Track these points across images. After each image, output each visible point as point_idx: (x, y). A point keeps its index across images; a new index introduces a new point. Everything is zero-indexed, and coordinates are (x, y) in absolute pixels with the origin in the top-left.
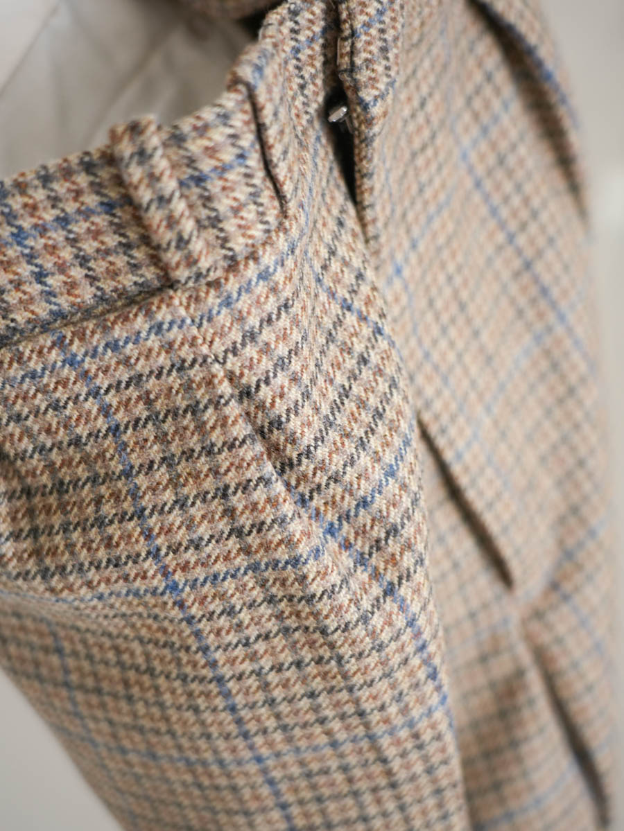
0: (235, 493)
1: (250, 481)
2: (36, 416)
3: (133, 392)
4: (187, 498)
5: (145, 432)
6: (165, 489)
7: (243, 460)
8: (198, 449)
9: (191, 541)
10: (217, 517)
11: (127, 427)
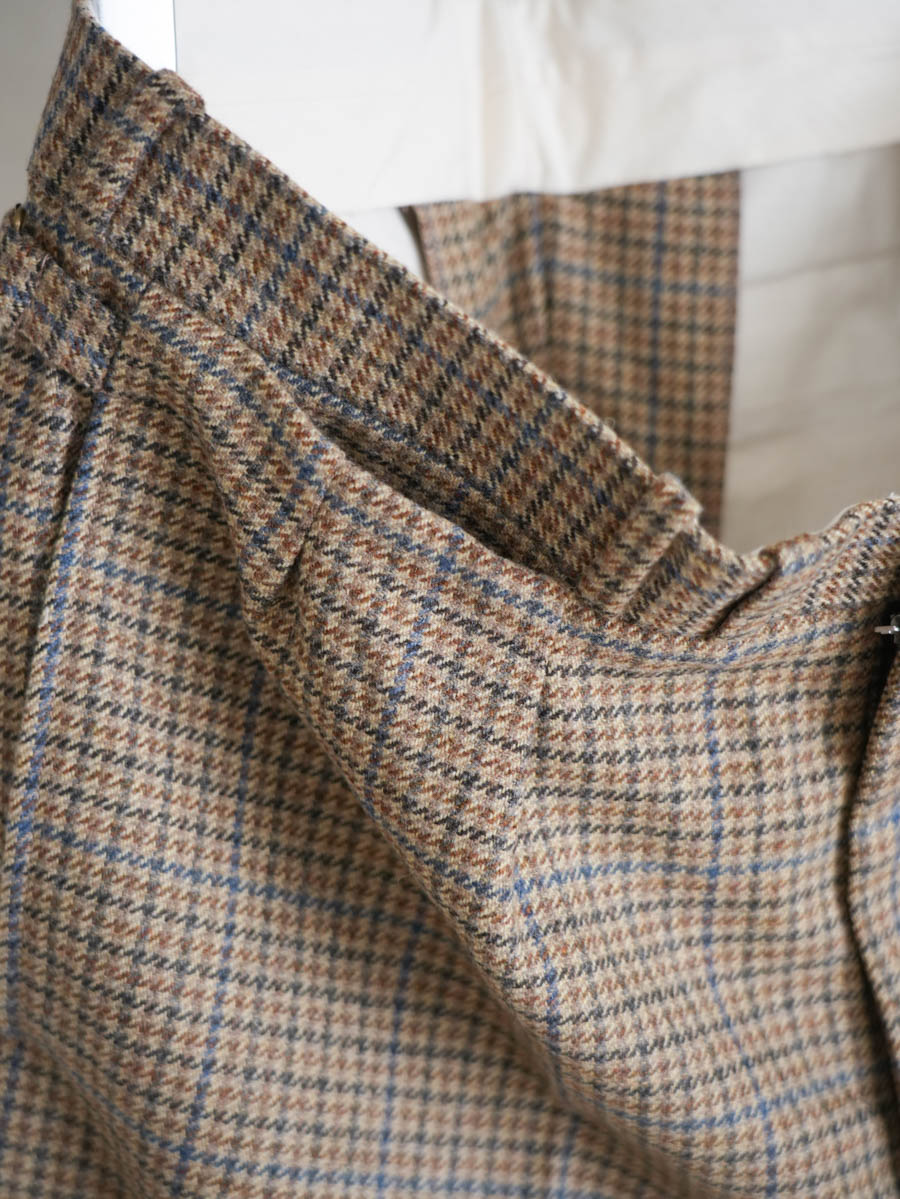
0: (479, 788)
1: (501, 787)
2: (360, 572)
3: (458, 633)
4: (432, 760)
5: (437, 673)
6: (419, 735)
7: (509, 765)
8: (475, 725)
9: (405, 798)
10: (445, 797)
11: (425, 654)
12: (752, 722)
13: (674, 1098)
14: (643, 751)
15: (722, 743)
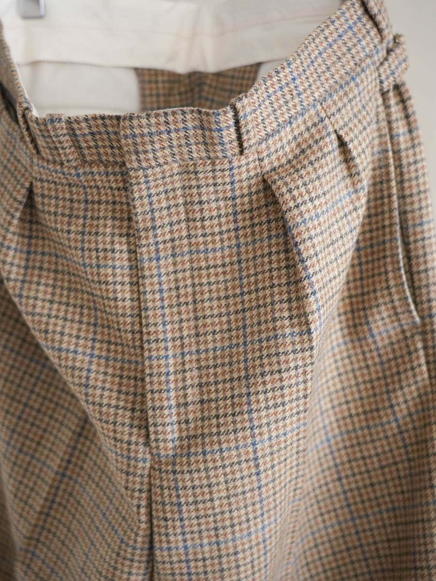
15: (89, 216)
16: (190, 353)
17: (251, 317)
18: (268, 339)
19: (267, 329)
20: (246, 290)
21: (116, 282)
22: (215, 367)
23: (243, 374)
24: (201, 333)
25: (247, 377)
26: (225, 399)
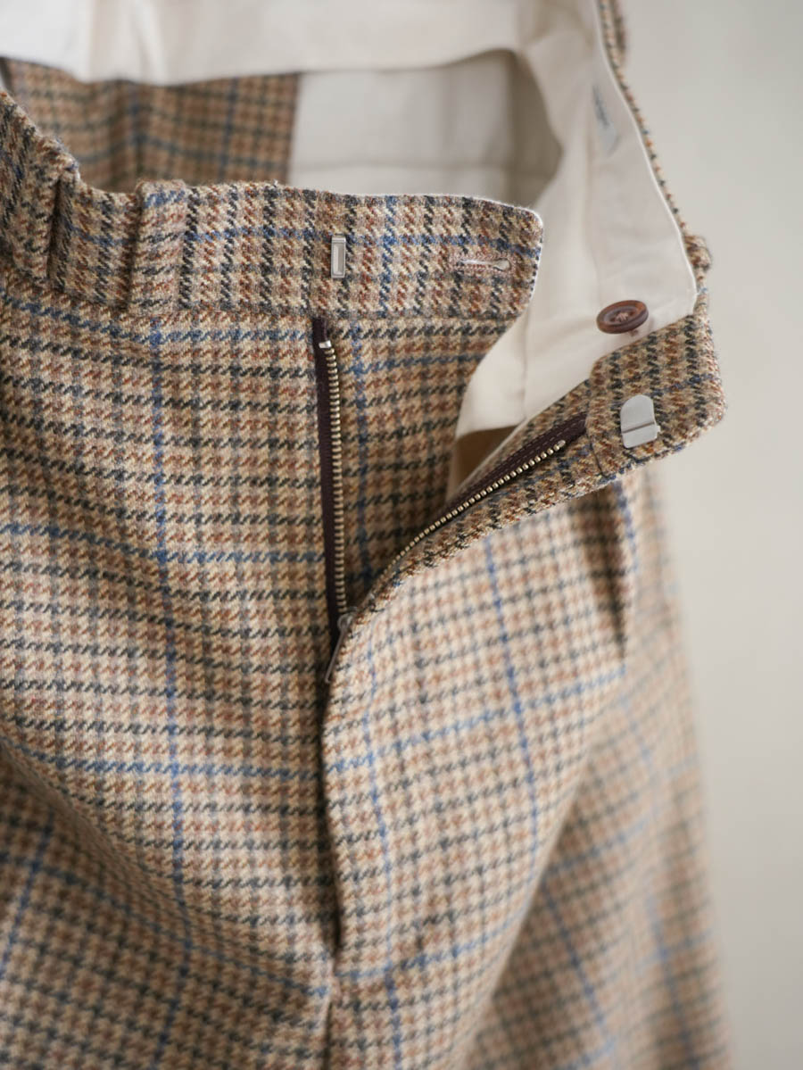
12: (196, 423)
13: (86, 736)
14: (89, 428)
15: (168, 437)
16: (412, 741)
17: (523, 652)
18: (564, 696)
19: (561, 675)
20: (504, 594)
21: (246, 592)
22: (463, 764)
23: (521, 772)
24: (430, 696)
25: (530, 778)
26: (491, 830)
